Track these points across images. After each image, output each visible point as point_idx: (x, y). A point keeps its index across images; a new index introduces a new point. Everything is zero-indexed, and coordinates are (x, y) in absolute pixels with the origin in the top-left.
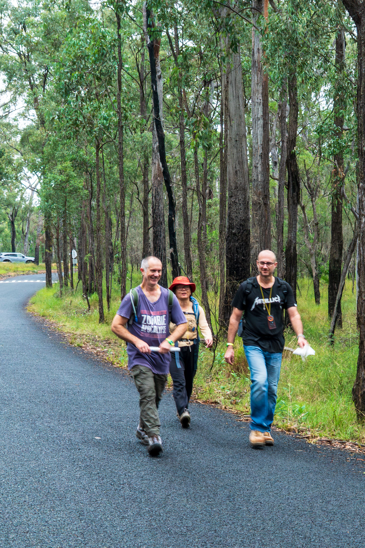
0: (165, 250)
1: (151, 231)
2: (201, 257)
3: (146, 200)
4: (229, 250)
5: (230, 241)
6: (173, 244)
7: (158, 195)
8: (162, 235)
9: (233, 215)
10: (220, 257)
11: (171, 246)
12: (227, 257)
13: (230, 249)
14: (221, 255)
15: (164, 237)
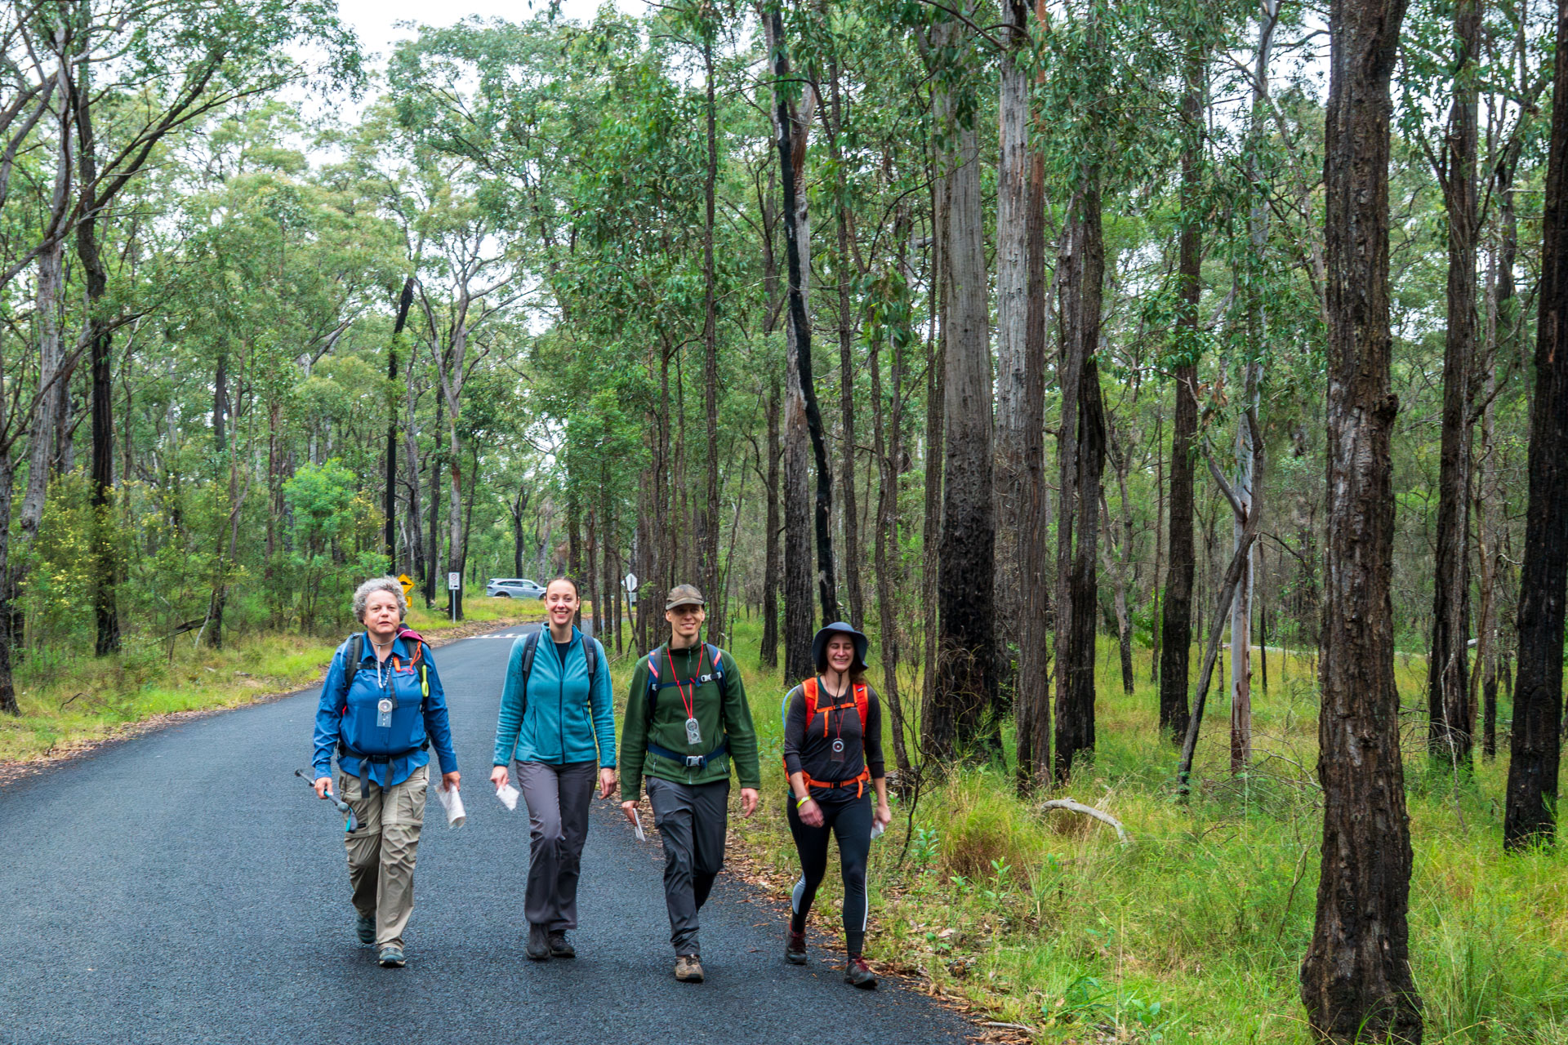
0: (809, 575)
1: (783, 536)
2: (883, 591)
3: (773, 474)
4: (946, 574)
5: (949, 556)
6: (826, 564)
7: (798, 460)
8: (805, 545)
9: (957, 498)
10: (926, 592)
11: (821, 567)
12: (941, 591)
13: (948, 573)
14: (926, 587)
15: (809, 549)
